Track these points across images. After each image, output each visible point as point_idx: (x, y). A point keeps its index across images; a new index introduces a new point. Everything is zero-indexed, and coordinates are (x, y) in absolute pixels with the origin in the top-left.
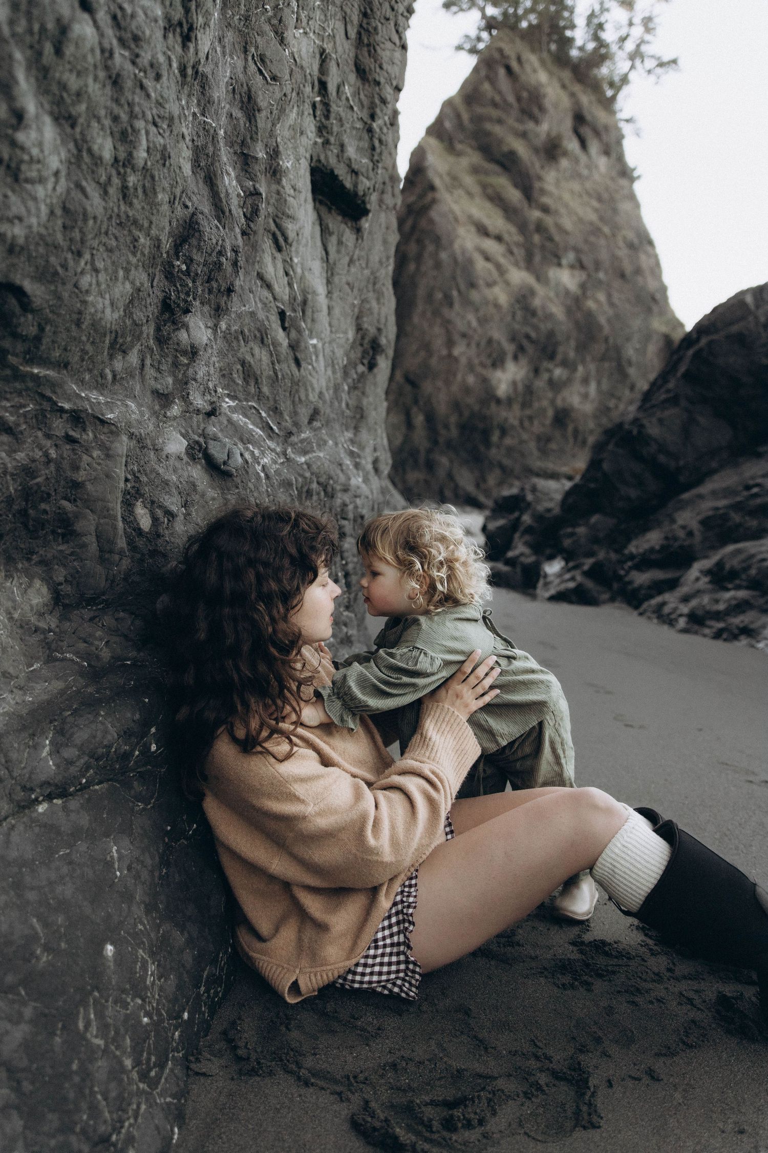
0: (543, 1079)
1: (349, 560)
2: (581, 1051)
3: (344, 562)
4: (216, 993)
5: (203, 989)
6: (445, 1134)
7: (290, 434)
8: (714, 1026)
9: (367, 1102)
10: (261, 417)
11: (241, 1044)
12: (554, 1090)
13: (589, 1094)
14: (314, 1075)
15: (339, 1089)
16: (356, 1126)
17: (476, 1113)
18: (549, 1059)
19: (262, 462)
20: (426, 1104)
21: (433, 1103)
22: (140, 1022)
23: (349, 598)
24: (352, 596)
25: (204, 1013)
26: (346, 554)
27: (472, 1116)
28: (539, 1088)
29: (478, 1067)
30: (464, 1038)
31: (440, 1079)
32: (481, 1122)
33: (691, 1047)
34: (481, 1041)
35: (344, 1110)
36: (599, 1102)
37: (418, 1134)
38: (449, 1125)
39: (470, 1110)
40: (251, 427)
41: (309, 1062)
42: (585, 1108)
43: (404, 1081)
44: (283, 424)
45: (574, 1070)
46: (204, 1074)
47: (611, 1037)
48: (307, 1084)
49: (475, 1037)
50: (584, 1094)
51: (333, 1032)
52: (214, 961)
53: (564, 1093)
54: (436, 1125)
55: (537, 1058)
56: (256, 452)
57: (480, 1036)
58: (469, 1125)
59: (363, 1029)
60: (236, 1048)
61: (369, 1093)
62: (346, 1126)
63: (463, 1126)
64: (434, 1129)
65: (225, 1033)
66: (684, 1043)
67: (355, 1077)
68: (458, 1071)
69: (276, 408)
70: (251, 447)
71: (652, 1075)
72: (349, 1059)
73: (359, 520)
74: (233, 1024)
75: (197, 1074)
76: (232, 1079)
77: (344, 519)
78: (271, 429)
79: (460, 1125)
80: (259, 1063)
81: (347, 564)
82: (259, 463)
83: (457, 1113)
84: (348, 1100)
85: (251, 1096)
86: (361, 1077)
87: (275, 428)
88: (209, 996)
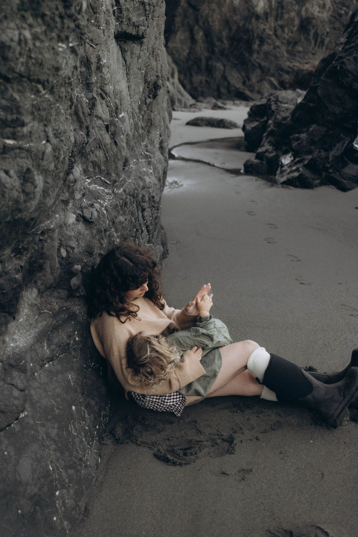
0: (219, 441)
1: (148, 220)
2: (234, 432)
3: (145, 222)
4: (106, 420)
5: (102, 419)
6: (185, 457)
7: (115, 181)
8: (285, 423)
9: (159, 450)
10: (102, 180)
11: (117, 435)
12: (222, 444)
13: (233, 445)
14: (142, 443)
15: (150, 446)
16: (155, 455)
17: (194, 451)
18: (222, 435)
19: (104, 205)
20: (179, 450)
21: (181, 449)
22: (85, 428)
23: (149, 237)
24: (151, 236)
25: (103, 426)
26: (146, 218)
27: (193, 452)
28: (217, 444)
29: (197, 439)
30: (194, 430)
31: (184, 443)
32: (196, 454)
33: (274, 430)
34: (199, 431)
35: (152, 452)
36: (236, 447)
37: (175, 457)
38: (185, 454)
39: (192, 450)
40: (98, 188)
41: (140, 439)
42: (231, 449)
43: (172, 443)
44: (112, 178)
45: (230, 438)
46: (106, 444)
47: (246, 428)
48: (139, 445)
49: (198, 430)
50: (232, 445)
51: (147, 431)
52: (105, 410)
53: (226, 445)
54: (181, 454)
55: (218, 435)
56: (102, 202)
57: (199, 429)
58: (192, 454)
59: (158, 429)
60: (115, 436)
61: (160, 447)
62: (152, 456)
63: (190, 455)
64: (180, 456)
65: (111, 432)
66: (272, 428)
67: (155, 443)
68: (190, 440)
69: (108, 173)
70: (99, 200)
71: (257, 439)
72: (154, 438)
73: (152, 199)
74: (113, 429)
75: (103, 444)
76: (115, 445)
77: (144, 202)
78: (107, 183)
79: (189, 454)
80: (123, 440)
81: (147, 222)
82: (103, 207)
83: (188, 451)
84: (153, 449)
85: (122, 450)
86: (157, 443)
87: (108, 182)
88: (104, 421)
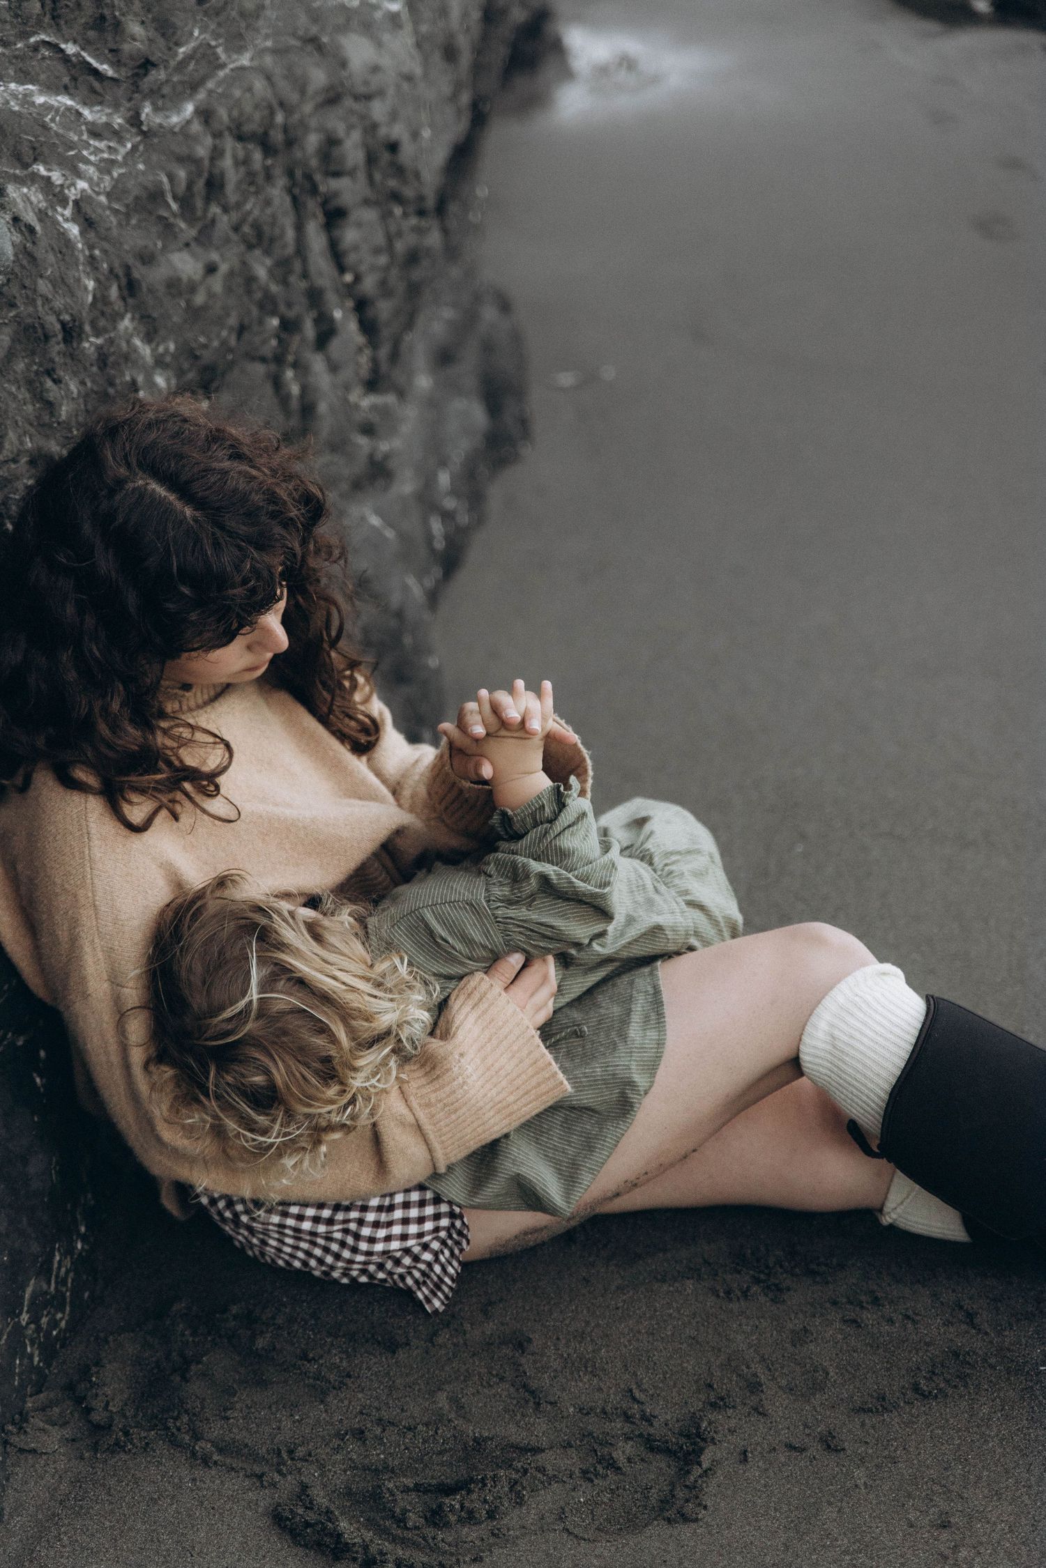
0: (623, 1451)
1: (363, 268)
2: (714, 1405)
3: (348, 278)
4: (54, 1324)
5: (25, 1318)
6: (429, 1532)
7: (146, 65)
8: (992, 1361)
9: (304, 1487)
10: (66, 59)
11: (98, 1404)
12: (639, 1466)
13: (697, 1471)
14: (221, 1451)
15: (257, 1469)
16: (279, 1520)
17: (485, 1501)
18: (648, 1419)
19: (72, 194)
20: (406, 1490)
21: (417, 1488)
23: (374, 361)
24: (384, 352)
25: (31, 1356)
26: (351, 259)
27: (477, 1505)
28: (612, 1465)
29: (514, 1434)
30: (503, 1389)
31: (440, 1453)
32: (491, 1515)
33: (925, 1396)
34: (532, 1393)
35: (265, 1499)
36: (711, 1487)
37: (383, 1532)
38: (435, 1517)
39: (474, 1496)
40: (40, 100)
41: (215, 1430)
42: (680, 1493)
43: (377, 1455)
44: (126, 47)
45: (688, 1436)
46: (33, 1451)
47: (784, 1383)
48: (206, 1461)
49: (524, 1386)
50: (688, 1472)
51: (262, 1383)
52: (45, 1271)
53: (658, 1471)
54: (413, 1519)
55: (628, 1418)
56: (56, 177)
57: (534, 1385)
58: (470, 1517)
59: (318, 1377)
60: (89, 1410)
61: (311, 1474)
62: (265, 1522)
63: (460, 1520)
64: (410, 1524)
65: (70, 1387)
66: (916, 1388)
67: (291, 1452)
68: (475, 1439)
69: (103, 18)
70: (41, 169)
71: (830, 1444)
72: (287, 1424)
73: (386, 157)
74: (85, 1372)
75: (21, 1451)
76: (82, 1458)
77: (337, 174)
78: (95, 72)
79: (453, 1518)
80: (126, 1434)
81: (358, 279)
82: (64, 202)
83: (454, 1501)
84: (273, 1485)
85: (112, 1482)
86: (301, 1452)
87: (105, 68)
88: (39, 1329)
